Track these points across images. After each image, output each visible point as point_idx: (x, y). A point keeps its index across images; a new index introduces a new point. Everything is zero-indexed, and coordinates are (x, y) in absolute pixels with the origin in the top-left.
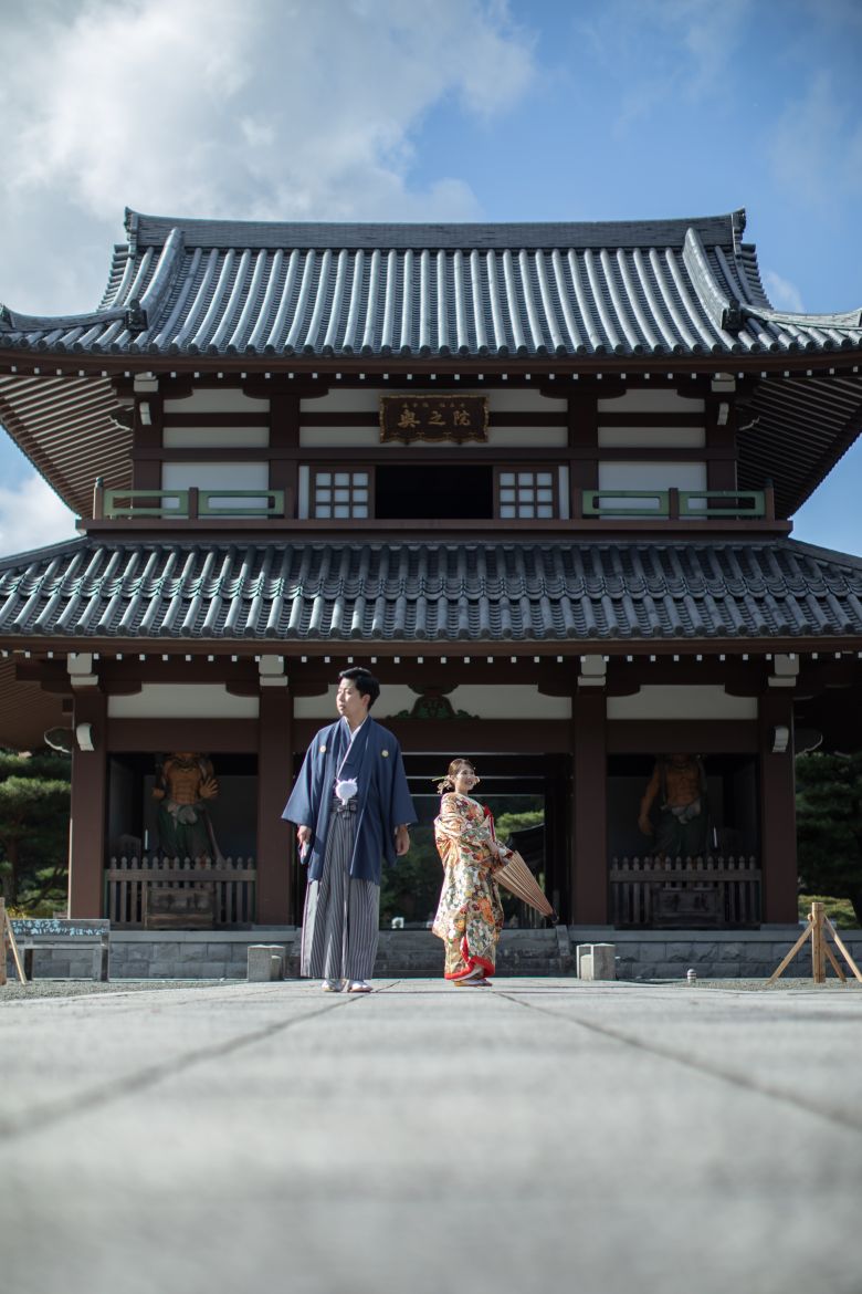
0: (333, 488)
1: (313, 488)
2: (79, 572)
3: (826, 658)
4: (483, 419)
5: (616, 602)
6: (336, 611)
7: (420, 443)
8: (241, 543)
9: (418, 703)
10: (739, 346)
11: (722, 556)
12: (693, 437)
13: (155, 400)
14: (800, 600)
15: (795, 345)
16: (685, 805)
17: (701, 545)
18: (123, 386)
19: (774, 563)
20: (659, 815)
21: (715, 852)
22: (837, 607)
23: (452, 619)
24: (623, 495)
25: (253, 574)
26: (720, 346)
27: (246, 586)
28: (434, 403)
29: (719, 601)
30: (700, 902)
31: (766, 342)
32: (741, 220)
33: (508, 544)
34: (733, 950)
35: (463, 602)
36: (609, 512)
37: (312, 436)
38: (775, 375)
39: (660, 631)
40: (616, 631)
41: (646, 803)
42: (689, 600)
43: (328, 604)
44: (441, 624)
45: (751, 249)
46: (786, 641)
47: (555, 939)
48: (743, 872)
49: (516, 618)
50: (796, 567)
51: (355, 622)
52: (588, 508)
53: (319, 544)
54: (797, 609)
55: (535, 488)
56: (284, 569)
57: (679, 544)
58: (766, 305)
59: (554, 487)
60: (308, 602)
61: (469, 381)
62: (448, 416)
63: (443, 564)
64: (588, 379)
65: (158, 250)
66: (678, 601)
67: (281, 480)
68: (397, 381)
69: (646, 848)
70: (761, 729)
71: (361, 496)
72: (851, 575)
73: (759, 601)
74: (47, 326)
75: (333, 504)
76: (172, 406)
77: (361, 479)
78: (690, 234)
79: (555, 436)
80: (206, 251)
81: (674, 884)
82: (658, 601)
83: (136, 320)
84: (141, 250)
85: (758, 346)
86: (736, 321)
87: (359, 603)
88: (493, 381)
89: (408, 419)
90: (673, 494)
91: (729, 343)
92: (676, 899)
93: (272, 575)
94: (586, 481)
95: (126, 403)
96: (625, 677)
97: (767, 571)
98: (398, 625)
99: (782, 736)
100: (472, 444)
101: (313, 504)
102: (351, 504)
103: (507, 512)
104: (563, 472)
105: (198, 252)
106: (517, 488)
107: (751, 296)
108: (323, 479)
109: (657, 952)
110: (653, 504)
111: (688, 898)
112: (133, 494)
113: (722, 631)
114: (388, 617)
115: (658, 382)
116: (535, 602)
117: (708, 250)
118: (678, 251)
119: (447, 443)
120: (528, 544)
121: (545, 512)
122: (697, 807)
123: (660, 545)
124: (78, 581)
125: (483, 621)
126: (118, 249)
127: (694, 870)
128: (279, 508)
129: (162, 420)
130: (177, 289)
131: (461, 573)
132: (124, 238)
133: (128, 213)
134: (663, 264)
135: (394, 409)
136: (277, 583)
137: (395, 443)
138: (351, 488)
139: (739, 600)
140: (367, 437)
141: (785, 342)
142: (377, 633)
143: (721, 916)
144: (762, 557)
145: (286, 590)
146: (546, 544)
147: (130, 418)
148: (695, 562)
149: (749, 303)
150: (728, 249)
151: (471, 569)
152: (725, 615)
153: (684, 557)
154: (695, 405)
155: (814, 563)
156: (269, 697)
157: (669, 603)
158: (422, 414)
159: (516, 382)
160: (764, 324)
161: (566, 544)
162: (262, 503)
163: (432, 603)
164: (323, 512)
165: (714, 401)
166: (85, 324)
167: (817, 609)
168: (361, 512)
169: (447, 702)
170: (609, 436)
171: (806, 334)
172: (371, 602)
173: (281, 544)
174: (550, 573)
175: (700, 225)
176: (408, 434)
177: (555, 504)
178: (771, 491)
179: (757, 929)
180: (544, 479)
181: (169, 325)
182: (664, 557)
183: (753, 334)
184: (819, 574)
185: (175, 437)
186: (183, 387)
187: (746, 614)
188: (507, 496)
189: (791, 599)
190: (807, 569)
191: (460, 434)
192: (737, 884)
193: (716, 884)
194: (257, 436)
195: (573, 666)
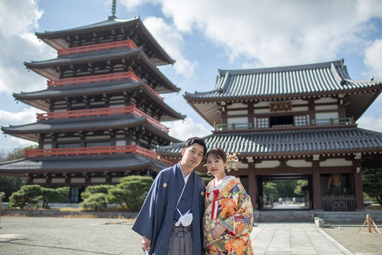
0: (261, 122)
1: (257, 122)
2: (211, 141)
3: (367, 153)
4: (290, 106)
5: (320, 143)
6: (262, 148)
7: (278, 112)
8: (243, 134)
9: (281, 165)
10: (344, 88)
11: (343, 132)
12: (335, 107)
13: (225, 106)
14: (361, 141)
15: (356, 88)
16: (338, 183)
17: (338, 130)
18: (219, 104)
19: (354, 133)
20: (332, 185)
21: (345, 194)
22: (369, 142)
23: (286, 148)
24: (321, 120)
25: (245, 140)
26: (340, 89)
27: (244, 143)
28: (281, 104)
29: (343, 142)
30: (342, 205)
31: (350, 87)
32: (343, 61)
33: (297, 131)
34: (350, 216)
35: (288, 145)
36: (318, 124)
37: (256, 112)
38: (352, 94)
39: (330, 150)
40: (320, 150)
41: (329, 183)
42: (336, 142)
43: (261, 146)
44: (283, 150)
45: (345, 66)
46: (358, 150)
47: (311, 214)
48: (351, 198)
49: (299, 147)
50: (359, 134)
51: (266, 150)
52: (313, 123)
53: (259, 133)
54: (360, 144)
55: (302, 119)
56: (252, 139)
57: (333, 130)
58: (350, 79)
59: (306, 119)
60: (256, 146)
61: (287, 99)
62: (283, 106)
63: (284, 136)
64: (312, 97)
65: (225, 76)
66: (334, 142)
67: (251, 121)
68: (273, 100)
69: (329, 193)
70: (354, 168)
71: (267, 123)
72: (372, 135)
73: (352, 142)
74: (203, 94)
75: (261, 125)
76: (229, 107)
77: (267, 119)
78: (332, 65)
79: (306, 109)
80: (234, 76)
81: (336, 201)
82: (329, 143)
83: (221, 91)
84: (221, 76)
85: (348, 88)
86: (343, 83)
87: (267, 146)
88: (292, 99)
89: (275, 107)
90: (332, 120)
91: (342, 88)
92: (337, 205)
93: (249, 140)
94: (313, 117)
95: (220, 107)
96: (323, 158)
97: (353, 135)
98: (275, 150)
99: (358, 170)
100: (289, 111)
101: (257, 125)
102: (265, 125)
103: (297, 125)
104: (308, 116)
105: (232, 77)
106: (298, 120)
107: (346, 77)
108: (259, 120)
109: (333, 216)
110: (327, 121)
111: (339, 204)
112: (222, 125)
113: (343, 149)
114: (273, 149)
115: (327, 96)
116: (303, 144)
117: (336, 67)
118: (330, 68)
119: (284, 111)
120: (301, 131)
121: (305, 124)
122: (340, 184)
123: (329, 130)
124: (212, 143)
125: (292, 149)
126: (218, 77)
127: (341, 198)
128: (251, 126)
129: (227, 110)
130: (228, 84)
131: (288, 138)
132: (218, 74)
133: (219, 70)
134: (327, 71)
135: (272, 105)
136: (250, 142)
137: (273, 112)
138: (265, 121)
139: (347, 142)
140: (267, 111)
141: (354, 87)
142: (271, 152)
143: (347, 208)
144: (352, 132)
145: (252, 144)
146: (305, 131)
147: (221, 110)
148: (337, 134)
149: (346, 78)
150: (340, 67)
151: (290, 137)
152: (344, 145)
153: (334, 132)
154: (335, 100)
155: (363, 133)
156: (250, 164)
157: (332, 143)
158: (278, 106)
159: (297, 98)
160: (349, 83)
161: (309, 131)
162: (247, 125)
163: (282, 145)
164: (259, 127)
165: (339, 99)
166: (211, 93)
167: (365, 143)
168: (267, 126)
169: (286, 164)
170: (317, 108)
171: (359, 85)
172: (269, 145)
173: (251, 134)
174: (306, 137)
175: (334, 63)
176: (276, 110)
177: (306, 122)
178: (353, 117)
179: (355, 211)
180: (304, 117)
181: (227, 92)
182: (330, 133)
183: (347, 85)
184: (365, 135)
185: (229, 113)
186: (230, 103)
187: (349, 145)
188: (296, 121)
189: (359, 141)
190: (362, 134)
191: (286, 109)
192: (350, 201)
193: (345, 201)
194: (246, 112)
195: (312, 157)
